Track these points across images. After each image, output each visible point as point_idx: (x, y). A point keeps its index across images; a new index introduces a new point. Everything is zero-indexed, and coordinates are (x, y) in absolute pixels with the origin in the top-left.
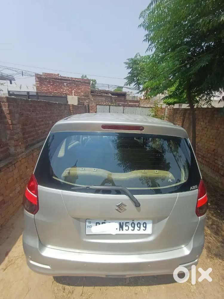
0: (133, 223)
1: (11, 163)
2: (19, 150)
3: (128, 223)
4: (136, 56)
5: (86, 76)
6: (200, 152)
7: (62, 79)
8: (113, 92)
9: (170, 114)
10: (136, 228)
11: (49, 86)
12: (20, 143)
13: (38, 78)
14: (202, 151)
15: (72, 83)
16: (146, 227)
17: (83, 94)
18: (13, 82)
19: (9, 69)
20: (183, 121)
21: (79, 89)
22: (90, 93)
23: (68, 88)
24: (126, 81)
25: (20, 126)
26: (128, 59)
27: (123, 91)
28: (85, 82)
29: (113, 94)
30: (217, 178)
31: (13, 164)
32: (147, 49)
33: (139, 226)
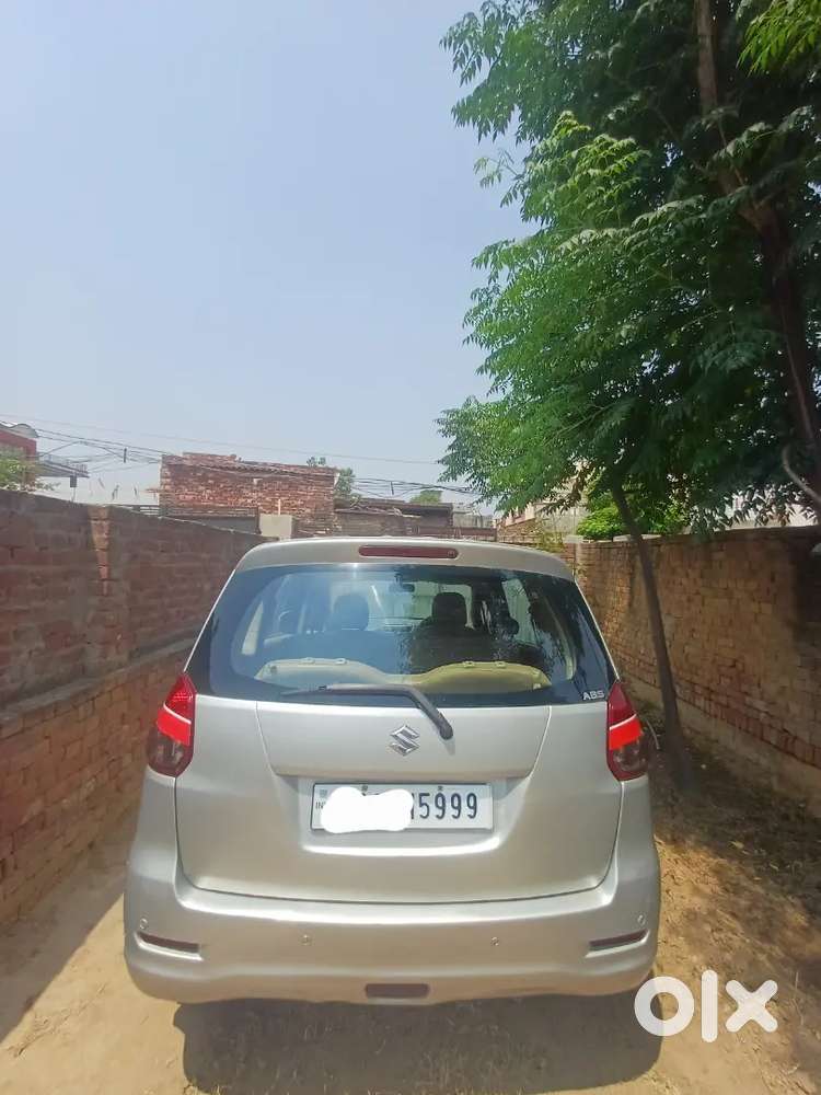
0: (440, 795)
1: (85, 692)
2: (113, 657)
3: (427, 795)
4: (467, 405)
5: (323, 461)
6: (697, 675)
7: (246, 470)
8: (407, 505)
9: (591, 562)
10: (450, 811)
11: (201, 488)
12: (119, 637)
13: (170, 466)
14: (700, 672)
15: (276, 479)
16: (475, 808)
17: (308, 511)
18: (79, 480)
19: (86, 443)
20: (632, 580)
21: (297, 497)
22: (331, 508)
23: (260, 494)
24: (444, 468)
25: (126, 585)
26: (447, 412)
27: (444, 501)
28: (317, 476)
29: (406, 509)
30: (764, 762)
31: (90, 697)
32: (492, 389)
33: (456, 804)
